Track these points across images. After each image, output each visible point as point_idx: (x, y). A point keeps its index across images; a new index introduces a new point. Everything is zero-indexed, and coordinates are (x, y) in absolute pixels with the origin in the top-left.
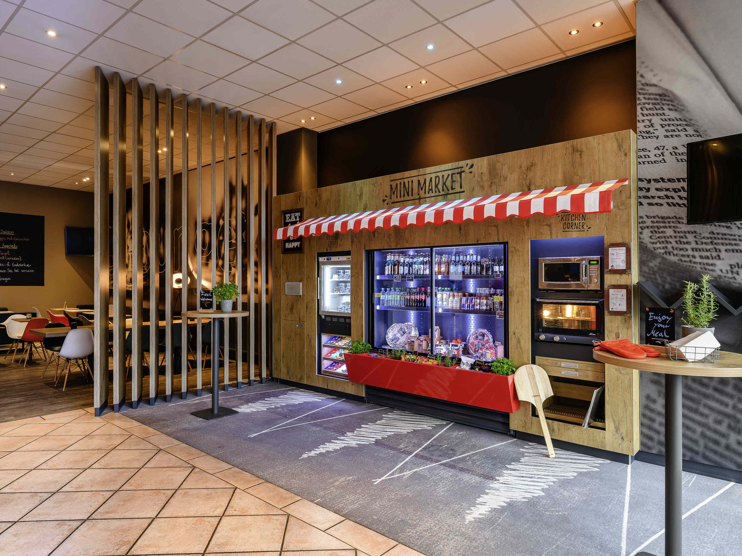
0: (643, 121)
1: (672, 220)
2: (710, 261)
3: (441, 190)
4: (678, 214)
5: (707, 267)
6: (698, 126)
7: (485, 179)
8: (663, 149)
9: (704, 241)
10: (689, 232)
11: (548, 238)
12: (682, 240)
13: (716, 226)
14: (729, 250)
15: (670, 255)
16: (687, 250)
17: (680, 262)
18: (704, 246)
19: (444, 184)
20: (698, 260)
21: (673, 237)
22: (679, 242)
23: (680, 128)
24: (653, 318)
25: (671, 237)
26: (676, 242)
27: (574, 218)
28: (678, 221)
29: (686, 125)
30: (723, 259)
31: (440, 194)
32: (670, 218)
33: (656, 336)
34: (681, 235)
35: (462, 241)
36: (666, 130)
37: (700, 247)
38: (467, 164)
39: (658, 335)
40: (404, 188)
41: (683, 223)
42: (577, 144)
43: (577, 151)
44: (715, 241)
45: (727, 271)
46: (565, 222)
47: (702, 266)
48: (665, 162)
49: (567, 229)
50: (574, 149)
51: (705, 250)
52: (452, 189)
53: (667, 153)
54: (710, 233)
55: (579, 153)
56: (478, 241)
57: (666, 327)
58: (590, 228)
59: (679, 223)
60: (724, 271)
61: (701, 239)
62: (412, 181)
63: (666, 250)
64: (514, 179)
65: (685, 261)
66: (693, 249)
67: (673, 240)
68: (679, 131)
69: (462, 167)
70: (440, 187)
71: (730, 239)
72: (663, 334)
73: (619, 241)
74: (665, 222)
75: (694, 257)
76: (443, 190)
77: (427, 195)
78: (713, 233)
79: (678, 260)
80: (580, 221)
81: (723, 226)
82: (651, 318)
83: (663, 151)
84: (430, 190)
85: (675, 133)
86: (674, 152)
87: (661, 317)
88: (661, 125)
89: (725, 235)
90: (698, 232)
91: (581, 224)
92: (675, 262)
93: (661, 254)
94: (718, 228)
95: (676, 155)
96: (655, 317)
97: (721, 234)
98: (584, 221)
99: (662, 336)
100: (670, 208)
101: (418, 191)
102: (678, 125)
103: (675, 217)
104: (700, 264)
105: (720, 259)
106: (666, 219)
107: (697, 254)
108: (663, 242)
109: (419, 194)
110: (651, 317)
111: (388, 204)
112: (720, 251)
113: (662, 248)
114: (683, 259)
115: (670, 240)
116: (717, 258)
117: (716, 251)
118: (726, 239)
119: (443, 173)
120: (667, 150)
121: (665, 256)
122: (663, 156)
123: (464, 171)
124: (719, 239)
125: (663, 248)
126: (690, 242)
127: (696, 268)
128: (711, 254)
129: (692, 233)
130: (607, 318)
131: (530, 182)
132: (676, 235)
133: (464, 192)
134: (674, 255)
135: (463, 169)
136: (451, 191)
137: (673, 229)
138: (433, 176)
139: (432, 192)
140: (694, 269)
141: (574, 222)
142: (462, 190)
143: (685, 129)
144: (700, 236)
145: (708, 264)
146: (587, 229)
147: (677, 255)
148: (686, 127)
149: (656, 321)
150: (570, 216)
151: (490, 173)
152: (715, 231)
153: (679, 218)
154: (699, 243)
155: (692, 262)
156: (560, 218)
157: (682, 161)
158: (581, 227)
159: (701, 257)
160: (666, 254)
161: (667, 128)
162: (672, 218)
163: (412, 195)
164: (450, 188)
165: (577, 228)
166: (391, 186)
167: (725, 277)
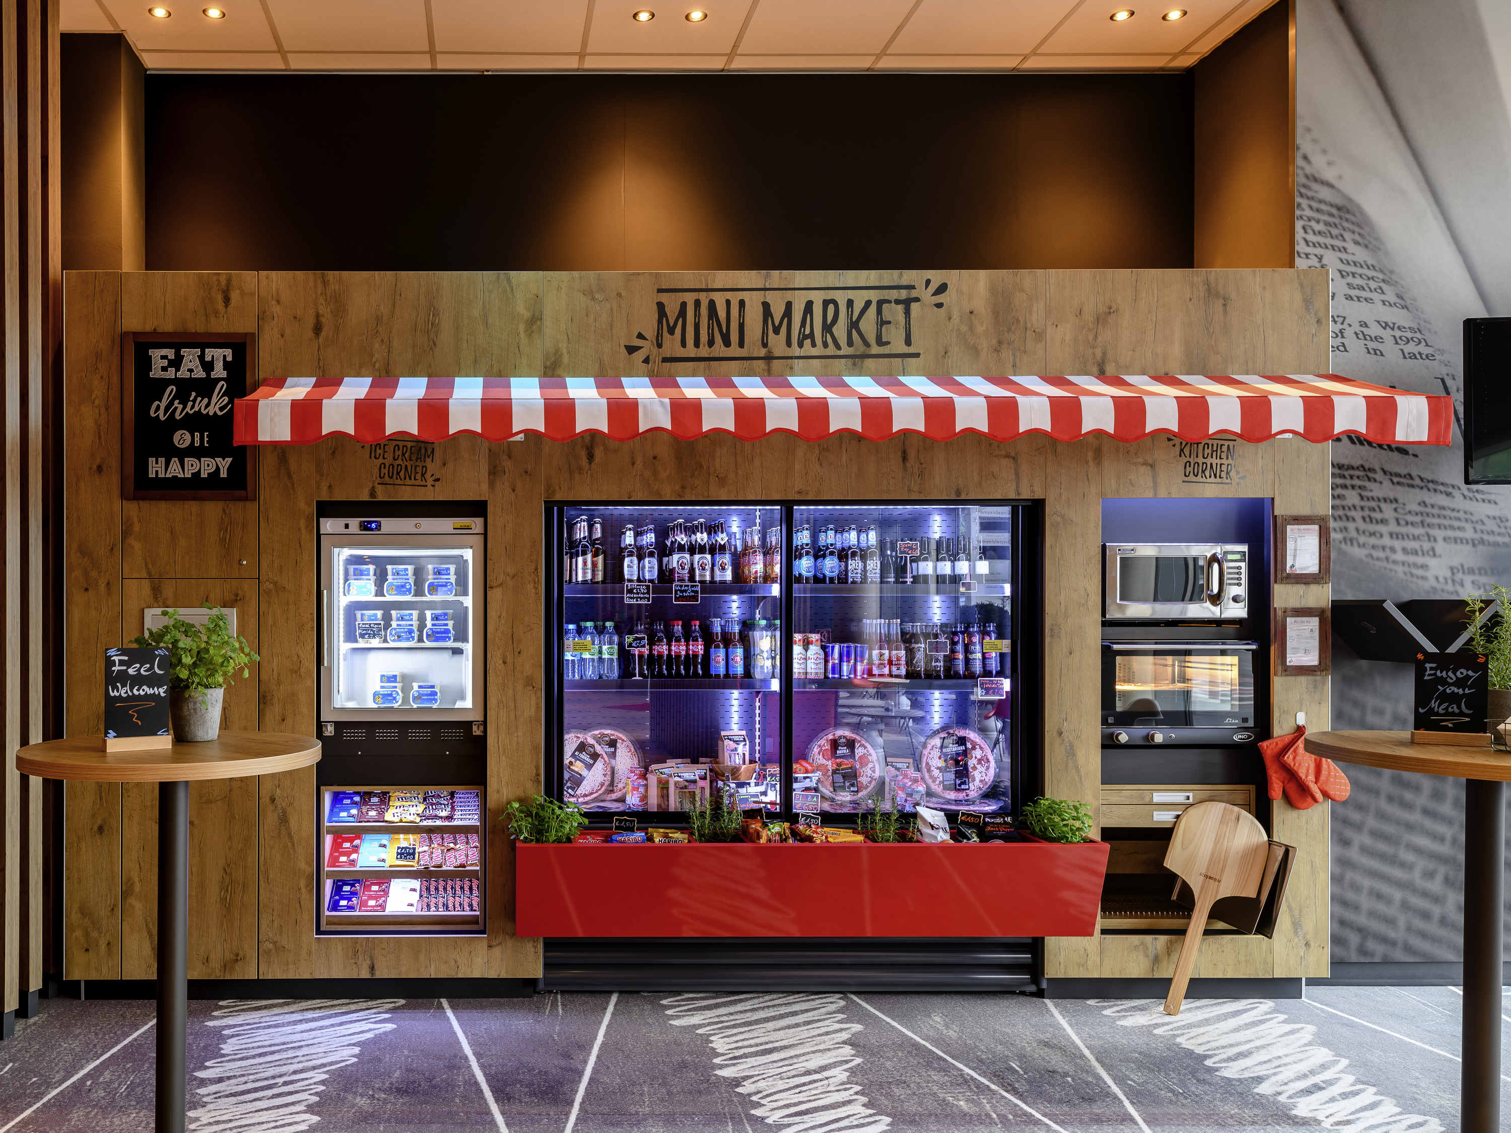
0: (1307, 255)
1: (1357, 473)
2: (1420, 560)
3: (843, 341)
4: (1367, 460)
5: (1415, 571)
6: (1403, 287)
7: (980, 329)
8: (1342, 323)
9: (1410, 518)
10: (1385, 500)
11: (1149, 494)
12: (1373, 515)
13: (1429, 490)
14: (1449, 538)
15: (1352, 544)
16: (1381, 536)
17: (1370, 560)
18: (1411, 530)
19: (854, 325)
20: (1399, 556)
21: (1358, 508)
22: (1368, 519)
23: (1373, 285)
24: (1435, 674)
25: (1354, 507)
26: (1364, 519)
27: (1209, 451)
28: (1367, 476)
29: (1383, 281)
30: (1440, 556)
31: (841, 353)
32: (1353, 468)
33: (1441, 711)
34: (1373, 504)
36: (1348, 284)
37: (1403, 530)
38: (928, 282)
39: (1446, 709)
40: (710, 317)
41: (1375, 481)
42: (1217, 279)
43: (1217, 295)
44: (1429, 520)
45: (1446, 579)
46: (1188, 459)
47: (1406, 569)
48: (1346, 351)
49: (1192, 478)
50: (1209, 290)
51: (1411, 537)
52: (880, 342)
53: (1349, 332)
54: (1419, 504)
55: (1221, 301)
56: (958, 492)
57: (1467, 691)
58: (1244, 478)
59: (1369, 479)
60: (1441, 579)
61: (1406, 514)
62: (742, 303)
63: (1345, 534)
64: (1063, 341)
65: (1378, 559)
66: (1391, 535)
67: (1357, 514)
68: (1371, 291)
69: (913, 287)
70: (840, 330)
71: (1450, 518)
72: (1459, 707)
73: (1305, 511)
74: (1344, 477)
75: (1393, 550)
76: (850, 343)
77: (796, 351)
78: (1425, 504)
79: (1367, 556)
80: (1223, 461)
81: (1441, 492)
82: (1429, 675)
83: (1341, 327)
84: (806, 337)
85: (1363, 294)
86: (1362, 332)
87: (1454, 673)
88: (1340, 271)
89: (1444, 508)
90: (1401, 500)
91: (1224, 468)
92: (1361, 561)
93: (1337, 542)
94: (1432, 494)
95: (1365, 339)
96: (1438, 673)
97: (1436, 507)
98: (1230, 461)
99: (1457, 711)
100: (1353, 446)
101: (765, 333)
102: (1369, 279)
103: (1362, 466)
104: (1403, 564)
105: (1434, 555)
106: (1347, 470)
107: (1398, 544)
108: (1340, 517)
109: (765, 345)
110: (1428, 672)
111: (646, 361)
112: (1435, 540)
113: (1338, 529)
114: (1375, 554)
115: (1353, 513)
116: (1431, 553)
117: (1429, 540)
118: (1445, 517)
119: (850, 294)
120: (1350, 325)
121: (1343, 546)
122: (1343, 337)
123: (917, 300)
124: (1433, 516)
125: (1341, 531)
126: (1386, 520)
127: (1396, 572)
128: (1421, 546)
129: (1391, 502)
130: (1278, 683)
131: (1104, 354)
132: (1363, 504)
133: (917, 355)
134: (1359, 546)
135: (914, 294)
136: (875, 350)
137: (1359, 491)
138: (818, 298)
139: (814, 345)
140: (1393, 574)
141: (1209, 461)
142: (911, 350)
143: (1381, 288)
144: (1404, 509)
145: (1415, 565)
146: (1239, 481)
147: (1364, 545)
148: (1382, 285)
149: (1443, 681)
150: (1201, 446)
151: (996, 314)
152: (1428, 501)
153: (1370, 470)
154: (1402, 522)
155: (1390, 560)
156: (1178, 449)
157: (1376, 354)
158: (1224, 475)
159: (1405, 550)
160: (1346, 543)
161: (1350, 279)
162: (1358, 468)
163: (741, 344)
164: (872, 339)
165: (1215, 477)
166: (661, 306)
167: (1443, 591)
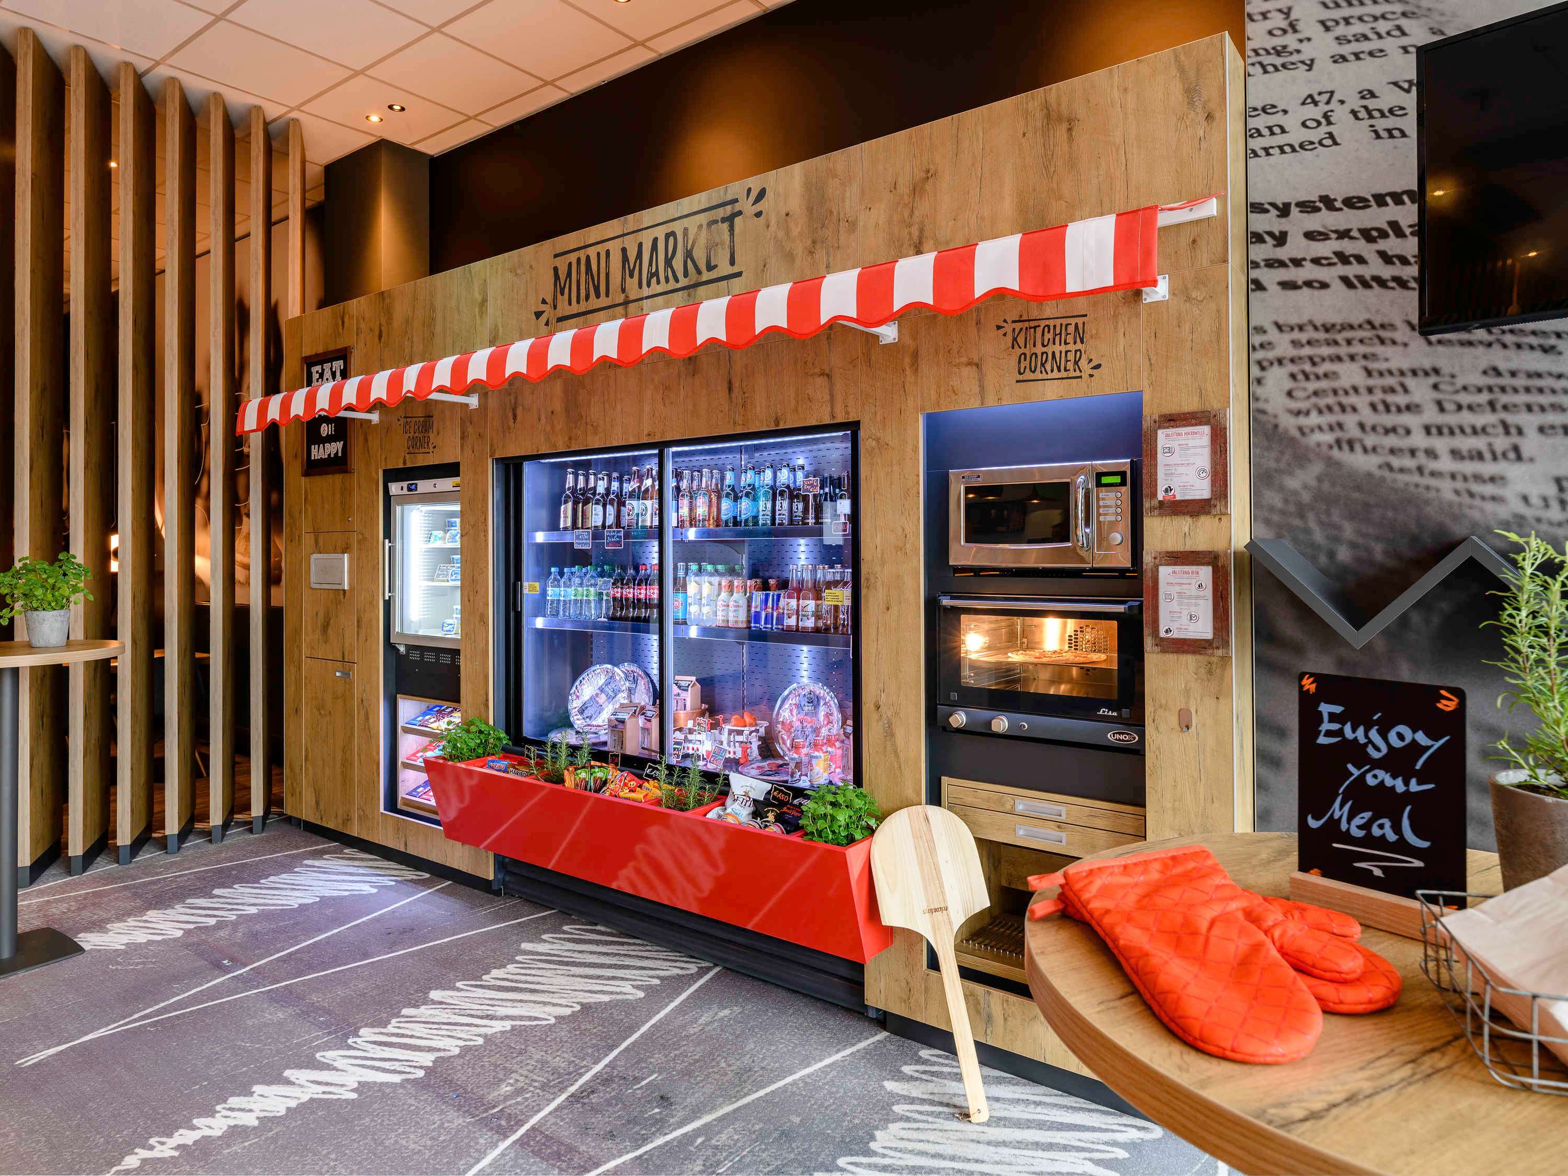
0: (1264, 15)
1: (1360, 334)
2: (1487, 468)
3: (680, 274)
4: (1378, 311)
5: (1476, 488)
6: (1442, 14)
7: (795, 231)
8: (1328, 103)
9: (1465, 399)
10: (1414, 373)
11: (975, 404)
12: (1390, 398)
13: (1505, 346)
14: (1553, 427)
15: (1352, 449)
16: (1408, 432)
17: (1386, 473)
18: (1467, 418)
19: (689, 254)
20: (1445, 464)
21: (1362, 390)
22: (1381, 407)
23: (1383, 26)
25: (1356, 390)
26: (1373, 407)
27: (1051, 336)
28: (1379, 337)
29: (1404, 14)
30: (1531, 460)
31: (679, 285)
32: (1351, 327)
34: (1390, 381)
35: (735, 423)
36: (1337, 38)
37: (1452, 419)
38: (749, 190)
40: (587, 273)
41: (1394, 342)
42: (1059, 97)
43: (1060, 119)
44: (1504, 399)
45: (1545, 500)
46: (1023, 350)
47: (1459, 485)
48: (1336, 143)
49: (1028, 375)
50: (1048, 116)
51: (1468, 430)
52: (710, 268)
53: (1341, 114)
54: (1485, 373)
58: (1098, 367)
59: (1382, 341)
60: (1535, 500)
61: (1457, 392)
62: (608, 252)
63: (1338, 434)
64: (877, 225)
65: (1402, 470)
66: (1428, 430)
67: (1361, 401)
68: (1380, 36)
69: (736, 201)
70: (678, 263)
71: (1553, 391)
73: (1190, 404)
74: (1336, 343)
75: (1431, 454)
76: (686, 274)
77: (646, 292)
78: (1497, 372)
79: (1380, 467)
80: (1069, 347)
81: (1532, 347)
83: (1327, 108)
84: (652, 276)
85: (1366, 46)
86: (1365, 107)
88: (1322, 23)
89: (1539, 375)
90: (1446, 370)
91: (1071, 356)
92: (1369, 475)
93: (1324, 449)
94: (1512, 353)
95: (1371, 117)
97: (1522, 375)
98: (1079, 346)
100: (1352, 292)
101: (623, 279)
102: (1376, 19)
103: (1369, 322)
104: (1453, 476)
105: (1519, 458)
106: (1340, 331)
107: (1441, 444)
108: (1330, 408)
109: (623, 290)
111: (547, 324)
112: (1520, 432)
113: (1325, 427)
114: (1396, 462)
115: (1352, 399)
116: (1512, 455)
117: (1507, 433)
118: (1541, 390)
119: (685, 222)
120: (1342, 102)
121: (1335, 453)
122: (1329, 123)
123: (740, 213)
124: (1516, 390)
125: (1331, 428)
126: (1418, 406)
127: (1438, 490)
128: (1490, 445)
129: (1426, 374)
130: (1153, 661)
131: (921, 231)
132: (1371, 382)
133: (739, 274)
134: (1365, 450)
135: (737, 207)
136: (706, 276)
137: (1364, 363)
138: (660, 232)
139: (658, 282)
140: (1432, 494)
141: (1049, 350)
142: (735, 269)
143: (1399, 28)
144: (1453, 384)
145: (1478, 478)
146: (1091, 372)
147: (1374, 449)
148: (1404, 22)
150: (1039, 331)
151: (810, 210)
152: (1502, 366)
153: (1383, 326)
154: (1449, 406)
155: (1426, 472)
156: (1009, 338)
157: (1391, 136)
158: (1070, 365)
159: (1456, 454)
160: (1340, 448)
161: (1341, 30)
162: (1360, 326)
163: (607, 295)
164: (703, 267)
165: (1059, 370)
166: (556, 269)
167: (1539, 520)
